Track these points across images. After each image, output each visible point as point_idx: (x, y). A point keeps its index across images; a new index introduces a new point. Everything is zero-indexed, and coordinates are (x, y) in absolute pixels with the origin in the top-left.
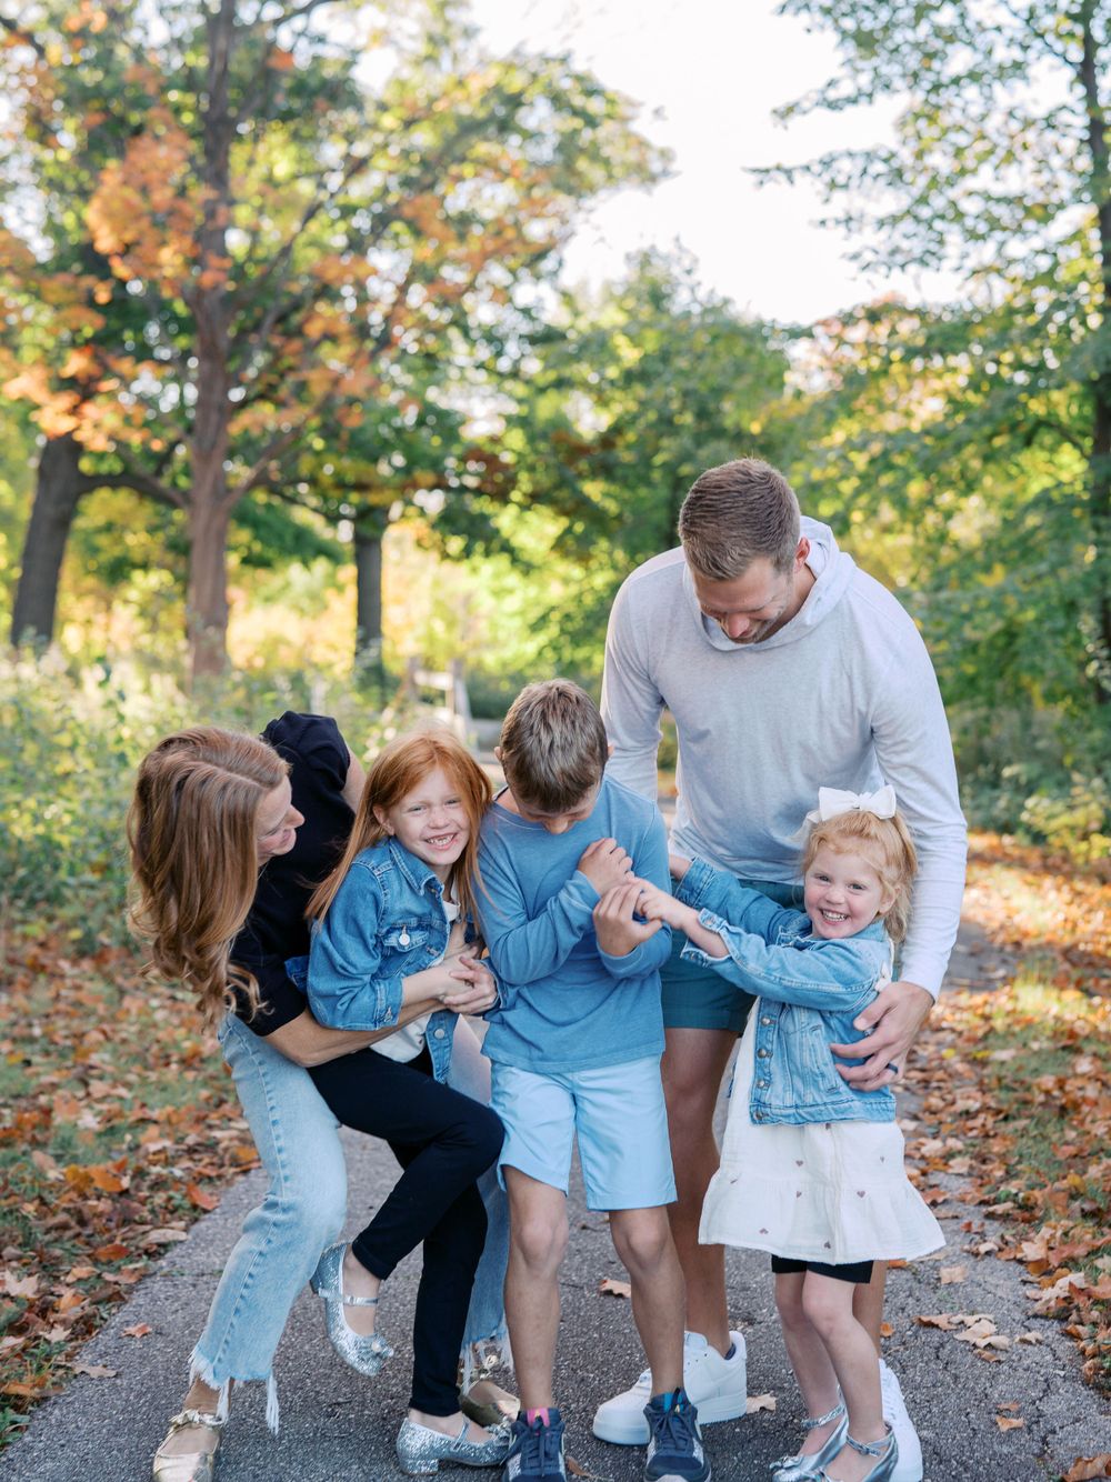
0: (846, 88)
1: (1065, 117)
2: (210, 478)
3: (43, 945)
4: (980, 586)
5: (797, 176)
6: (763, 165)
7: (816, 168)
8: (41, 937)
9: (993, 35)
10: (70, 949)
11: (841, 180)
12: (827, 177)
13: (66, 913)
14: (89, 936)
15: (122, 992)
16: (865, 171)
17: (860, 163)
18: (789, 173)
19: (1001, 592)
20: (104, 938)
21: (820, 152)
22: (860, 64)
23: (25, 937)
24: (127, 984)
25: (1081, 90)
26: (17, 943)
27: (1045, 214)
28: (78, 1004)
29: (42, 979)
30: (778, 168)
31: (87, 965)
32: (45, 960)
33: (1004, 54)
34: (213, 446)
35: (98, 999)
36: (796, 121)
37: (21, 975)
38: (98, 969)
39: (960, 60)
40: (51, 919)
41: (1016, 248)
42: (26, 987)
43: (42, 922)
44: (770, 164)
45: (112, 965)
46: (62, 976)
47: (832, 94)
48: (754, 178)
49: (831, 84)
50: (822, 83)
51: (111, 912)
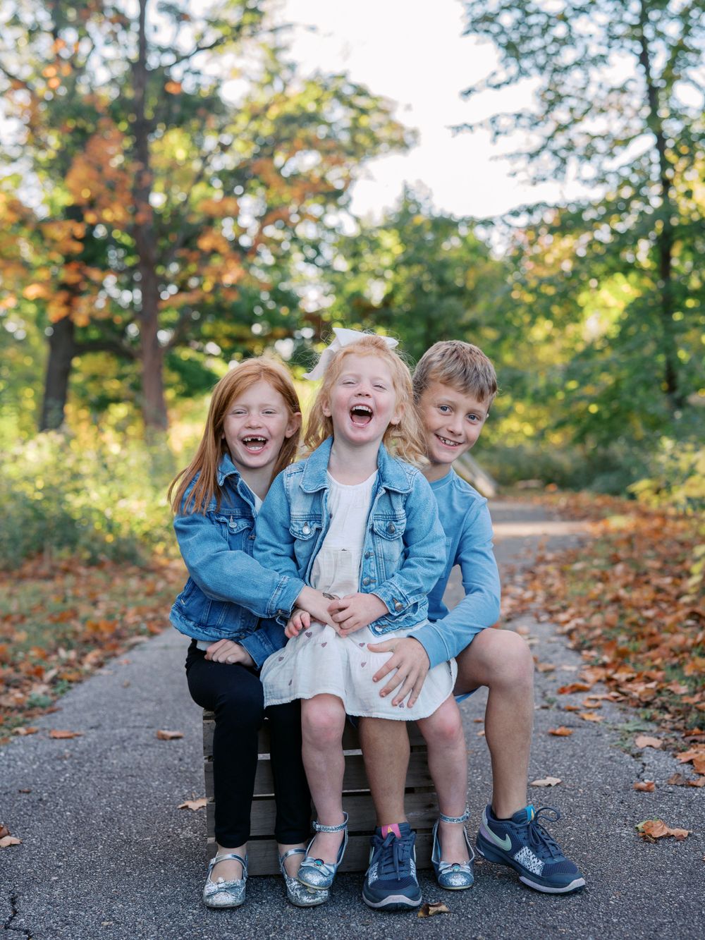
0: (502, 77)
1: (632, 86)
5: (475, 129)
6: (455, 125)
7: (489, 123)
9: (587, 40)
12: (493, 129)
16: (516, 125)
17: (513, 120)
18: (471, 127)
21: (489, 114)
22: (509, 62)
25: (642, 69)
30: (465, 125)
33: (594, 51)
36: (474, 97)
41: (610, 165)
47: (495, 81)
49: (494, 74)
50: (487, 75)
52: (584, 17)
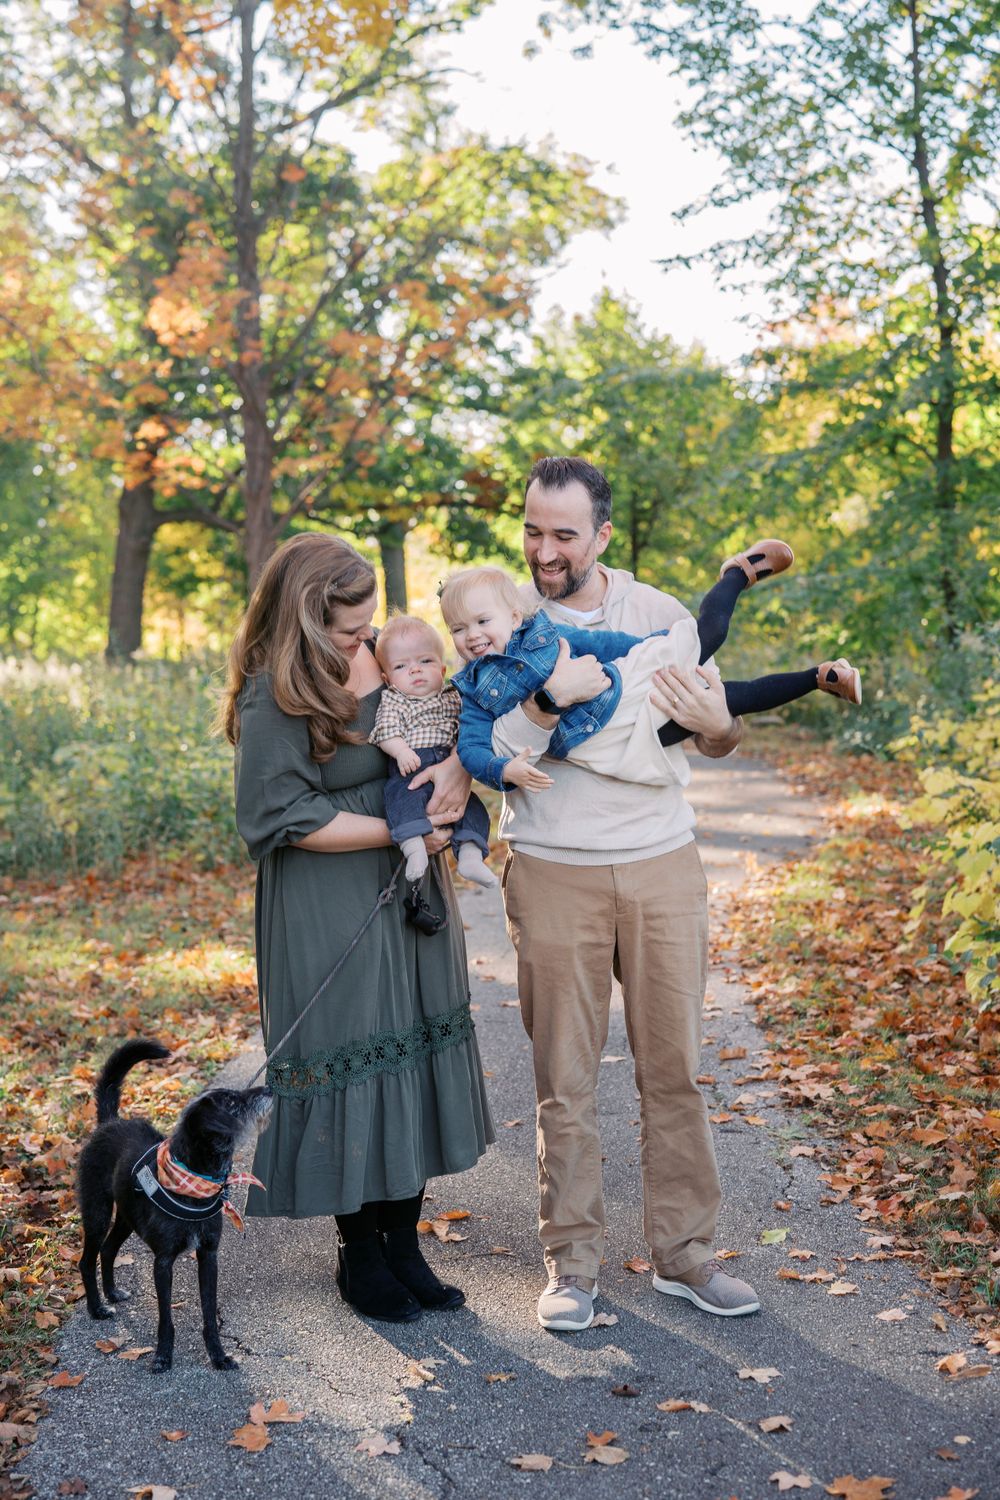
0: (728, 190)
1: (903, 198)
2: (259, 514)
3: (179, 866)
4: (852, 567)
5: (692, 263)
6: (666, 258)
7: (708, 255)
8: (178, 860)
9: (845, 135)
10: (198, 867)
11: (728, 262)
12: (716, 262)
13: (193, 844)
14: (209, 858)
15: (235, 891)
16: (746, 254)
17: (742, 249)
18: (686, 262)
19: (865, 572)
20: (219, 859)
21: (712, 243)
22: (737, 172)
23: (167, 861)
24: (238, 886)
25: (915, 176)
26: (162, 865)
27: (889, 274)
28: (208, 899)
29: (182, 886)
30: (678, 258)
31: (210, 876)
32: (184, 874)
33: (855, 148)
34: (261, 487)
35: (220, 895)
36: (689, 219)
37: (168, 884)
38: (218, 878)
39: (817, 161)
40: (182, 849)
42: (174, 891)
43: (177, 851)
44: (673, 256)
45: (226, 875)
46: (195, 884)
47: (717, 196)
48: (662, 267)
49: (716, 189)
50: (709, 190)
51: (221, 842)
52: (839, 107)
